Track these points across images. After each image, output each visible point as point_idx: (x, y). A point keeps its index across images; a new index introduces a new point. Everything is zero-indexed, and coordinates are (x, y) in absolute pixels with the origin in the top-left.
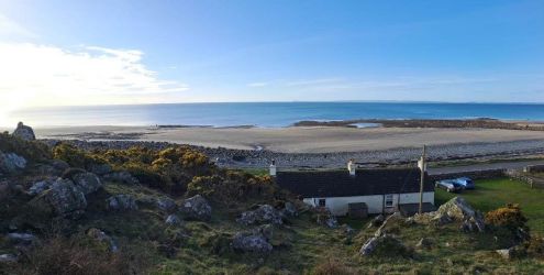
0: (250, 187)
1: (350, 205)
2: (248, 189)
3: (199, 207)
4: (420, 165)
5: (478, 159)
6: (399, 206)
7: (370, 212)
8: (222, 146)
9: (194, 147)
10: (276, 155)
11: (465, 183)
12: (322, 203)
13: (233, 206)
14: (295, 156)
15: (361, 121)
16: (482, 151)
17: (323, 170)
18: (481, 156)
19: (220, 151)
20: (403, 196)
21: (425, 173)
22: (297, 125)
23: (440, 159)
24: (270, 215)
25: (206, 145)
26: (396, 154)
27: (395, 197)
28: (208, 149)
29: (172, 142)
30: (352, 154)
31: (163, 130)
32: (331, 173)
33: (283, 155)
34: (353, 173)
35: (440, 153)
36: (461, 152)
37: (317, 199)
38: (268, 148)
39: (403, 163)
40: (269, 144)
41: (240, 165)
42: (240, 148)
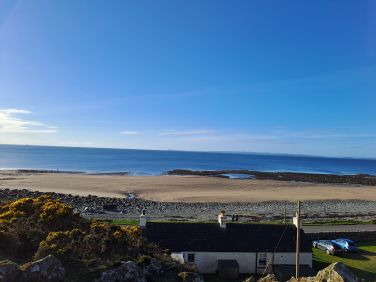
0: (115, 241)
1: (221, 262)
2: (113, 243)
3: (49, 270)
4: (295, 222)
5: (360, 219)
6: (274, 266)
7: (241, 271)
8: (93, 194)
9: (60, 195)
10: (147, 203)
11: (346, 245)
12: (191, 258)
13: (93, 265)
14: (167, 205)
15: (234, 172)
16: (363, 209)
17: (194, 221)
18: (362, 215)
19: (90, 200)
20: (278, 255)
21: (301, 231)
22: (171, 173)
23: (317, 216)
24: (132, 273)
25: (74, 193)
26: (270, 208)
27: (269, 255)
28: (77, 197)
29: (34, 190)
30: (224, 205)
31: (24, 176)
32: (201, 225)
33: (155, 203)
34: (224, 226)
35: (317, 209)
36: (340, 209)
37: (187, 253)
38: (141, 196)
39: (277, 218)
40: (141, 192)
41: (110, 215)
42: (112, 196)
